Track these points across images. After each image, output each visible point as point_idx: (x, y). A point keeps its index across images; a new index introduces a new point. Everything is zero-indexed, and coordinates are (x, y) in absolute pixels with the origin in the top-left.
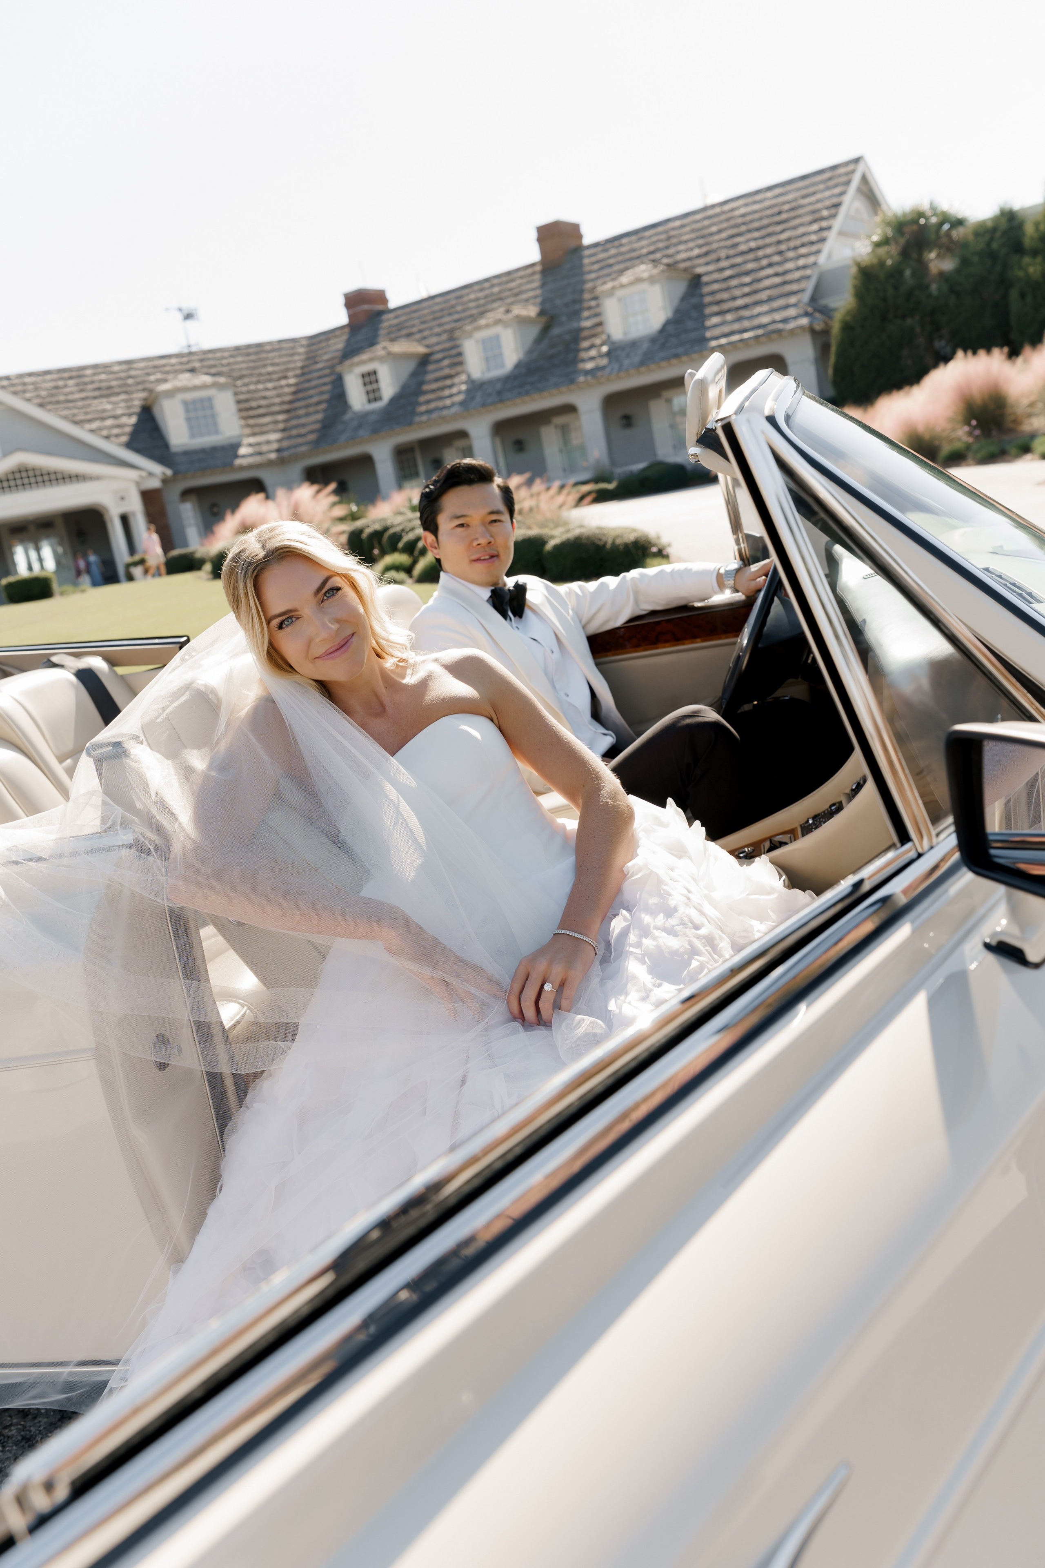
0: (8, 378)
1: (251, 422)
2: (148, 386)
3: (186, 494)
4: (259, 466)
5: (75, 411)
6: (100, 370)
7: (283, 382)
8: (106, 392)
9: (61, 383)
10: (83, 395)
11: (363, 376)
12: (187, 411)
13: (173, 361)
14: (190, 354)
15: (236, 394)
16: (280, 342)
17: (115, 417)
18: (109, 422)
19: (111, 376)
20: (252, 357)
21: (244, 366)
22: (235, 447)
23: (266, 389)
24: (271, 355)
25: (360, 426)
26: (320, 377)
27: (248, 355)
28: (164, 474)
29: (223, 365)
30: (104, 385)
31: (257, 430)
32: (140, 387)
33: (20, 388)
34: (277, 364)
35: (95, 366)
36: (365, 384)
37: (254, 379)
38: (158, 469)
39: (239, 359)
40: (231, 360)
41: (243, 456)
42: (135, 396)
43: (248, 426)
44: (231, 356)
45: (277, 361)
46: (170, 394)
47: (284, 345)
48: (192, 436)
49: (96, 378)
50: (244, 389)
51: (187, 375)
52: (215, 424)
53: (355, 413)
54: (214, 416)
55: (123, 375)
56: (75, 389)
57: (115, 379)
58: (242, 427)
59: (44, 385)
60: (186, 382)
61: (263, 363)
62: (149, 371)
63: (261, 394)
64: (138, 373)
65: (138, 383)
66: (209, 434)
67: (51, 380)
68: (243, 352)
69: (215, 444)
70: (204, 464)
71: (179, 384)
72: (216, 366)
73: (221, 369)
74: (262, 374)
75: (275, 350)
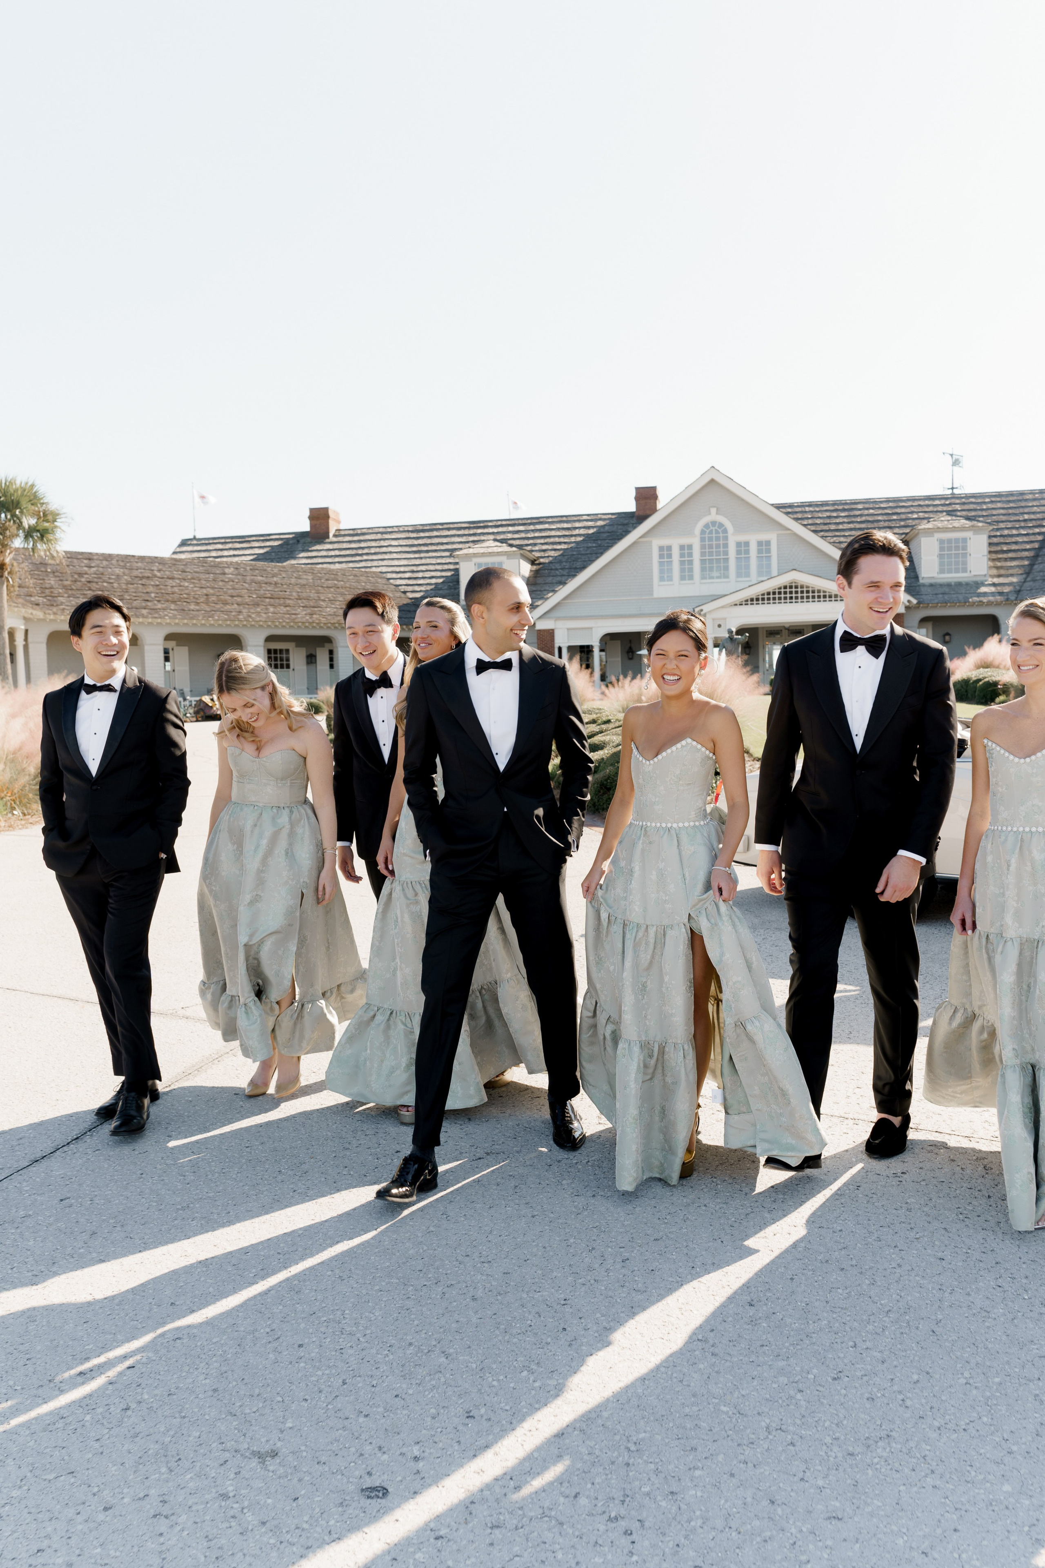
0: (791, 506)
1: (1000, 564)
2: (910, 522)
4: (998, 604)
6: (871, 506)
7: (1037, 530)
9: (835, 514)
10: (852, 526)
12: (942, 549)
13: (937, 502)
14: (954, 496)
15: (990, 537)
19: (880, 512)
20: (1012, 505)
21: (1002, 511)
22: (978, 584)
23: (1018, 535)
24: (1030, 503)
27: (1010, 502)
28: (909, 601)
29: (982, 510)
30: (870, 519)
31: (1002, 572)
32: (902, 523)
33: (800, 516)
34: (1034, 513)
35: (866, 501)
37: (1010, 525)
39: (999, 505)
40: (990, 506)
41: (985, 594)
43: (998, 568)
44: (992, 502)
45: (1035, 509)
46: (930, 532)
48: (941, 571)
49: (866, 512)
50: (998, 534)
51: (949, 518)
52: (965, 563)
54: (965, 555)
55: (889, 511)
56: (846, 520)
57: (882, 514)
58: (990, 568)
59: (820, 515)
60: (946, 522)
61: (1021, 510)
62: (912, 509)
63: (1014, 540)
64: (903, 510)
65: (901, 520)
66: (957, 571)
67: (826, 511)
68: (1003, 499)
69: (960, 580)
70: (946, 597)
71: (940, 525)
72: (975, 510)
73: (980, 513)
74: (1019, 521)
75: (1035, 500)
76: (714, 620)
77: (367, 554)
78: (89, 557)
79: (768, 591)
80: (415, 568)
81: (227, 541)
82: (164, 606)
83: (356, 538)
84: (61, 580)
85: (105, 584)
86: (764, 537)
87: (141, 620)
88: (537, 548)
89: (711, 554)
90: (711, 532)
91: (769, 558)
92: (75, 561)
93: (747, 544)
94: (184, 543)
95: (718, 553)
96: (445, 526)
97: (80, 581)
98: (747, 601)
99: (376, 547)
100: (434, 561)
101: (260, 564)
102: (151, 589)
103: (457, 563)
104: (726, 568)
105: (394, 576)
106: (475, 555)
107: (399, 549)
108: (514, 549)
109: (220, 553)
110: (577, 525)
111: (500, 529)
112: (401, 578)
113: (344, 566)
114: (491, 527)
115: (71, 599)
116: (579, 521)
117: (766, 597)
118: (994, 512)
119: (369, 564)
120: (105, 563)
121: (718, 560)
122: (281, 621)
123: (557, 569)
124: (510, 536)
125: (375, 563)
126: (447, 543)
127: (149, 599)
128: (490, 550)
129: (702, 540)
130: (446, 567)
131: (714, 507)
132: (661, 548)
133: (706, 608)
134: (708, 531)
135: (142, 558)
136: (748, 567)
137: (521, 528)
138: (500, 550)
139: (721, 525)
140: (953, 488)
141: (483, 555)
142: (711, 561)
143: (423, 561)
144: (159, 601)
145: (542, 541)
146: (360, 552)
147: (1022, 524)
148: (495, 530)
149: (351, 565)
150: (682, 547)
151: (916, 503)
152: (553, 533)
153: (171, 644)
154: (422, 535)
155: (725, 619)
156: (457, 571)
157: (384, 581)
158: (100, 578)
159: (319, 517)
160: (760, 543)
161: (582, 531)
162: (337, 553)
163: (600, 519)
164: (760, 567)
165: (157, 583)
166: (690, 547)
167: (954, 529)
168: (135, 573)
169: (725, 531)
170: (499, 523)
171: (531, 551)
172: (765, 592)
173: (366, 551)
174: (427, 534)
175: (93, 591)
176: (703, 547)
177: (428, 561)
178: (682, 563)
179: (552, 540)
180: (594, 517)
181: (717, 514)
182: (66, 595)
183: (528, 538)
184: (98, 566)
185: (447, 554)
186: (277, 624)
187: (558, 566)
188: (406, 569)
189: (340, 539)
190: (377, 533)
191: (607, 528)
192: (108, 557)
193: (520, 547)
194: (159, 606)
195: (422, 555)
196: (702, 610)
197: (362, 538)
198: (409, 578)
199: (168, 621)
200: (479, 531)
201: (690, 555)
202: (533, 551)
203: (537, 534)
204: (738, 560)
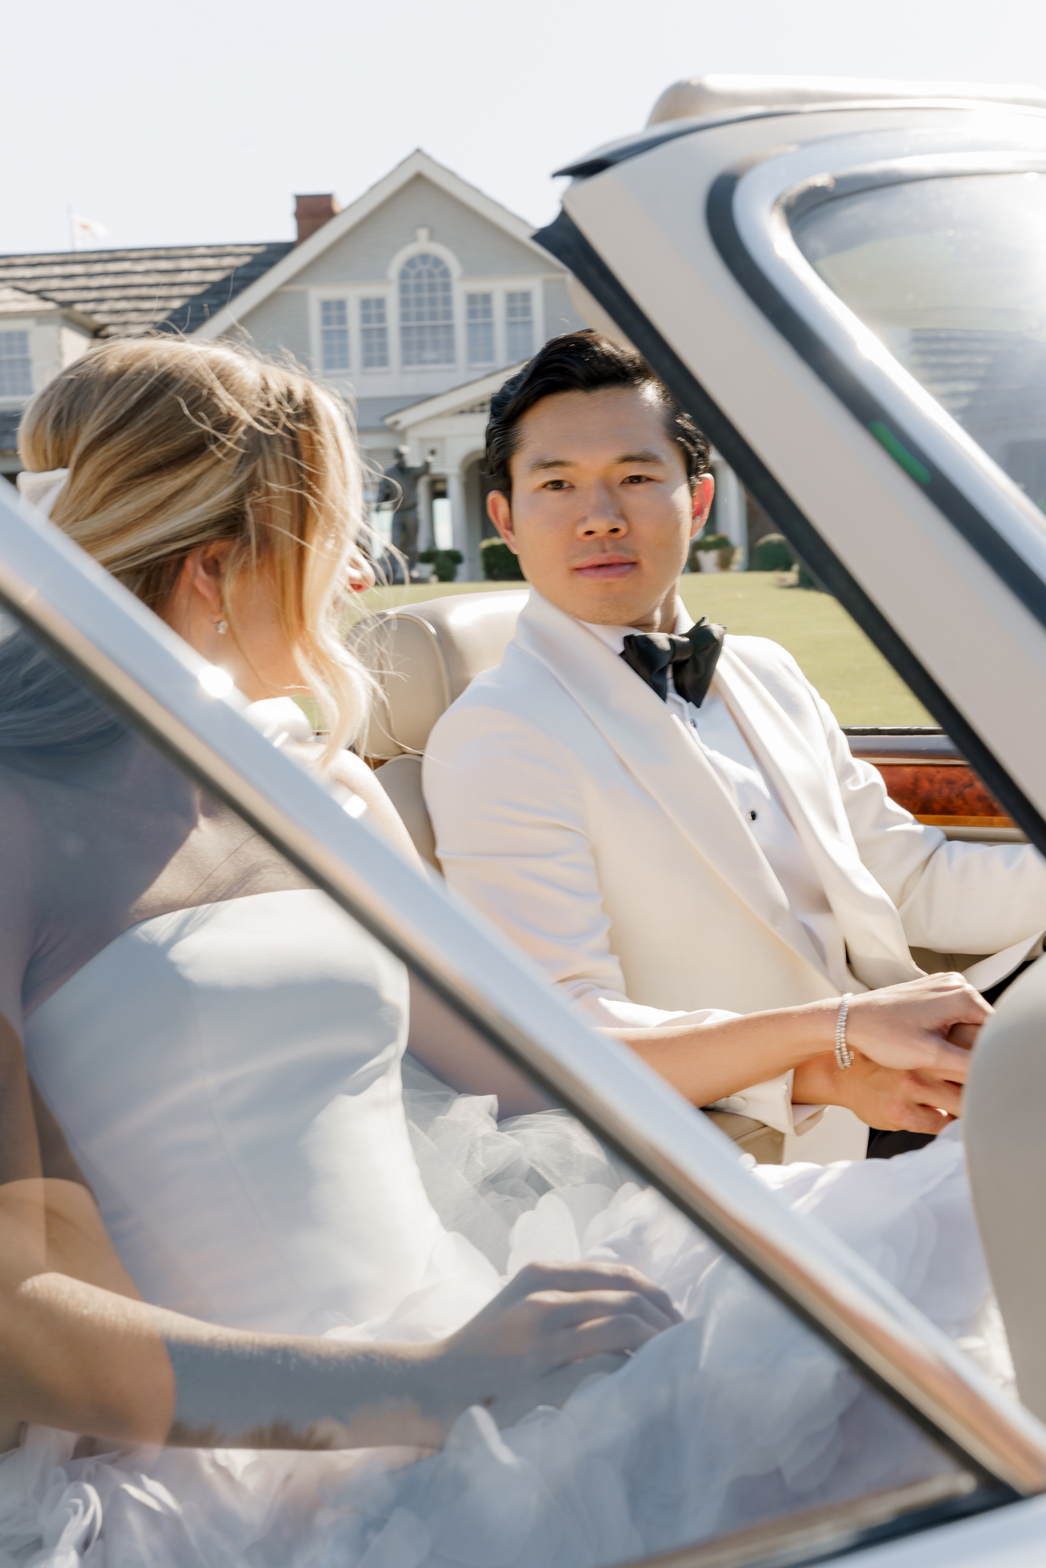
76: (422, 441)
86: (518, 284)
88: (105, 307)
89: (420, 317)
90: (419, 275)
91: (528, 325)
93: (487, 298)
95: (433, 316)
98: (482, 404)
104: (450, 344)
108: (50, 306)
110: (185, 264)
111: (39, 271)
114: (21, 266)
116: (190, 257)
121: (434, 329)
124: (55, 283)
129: (404, 289)
131: (422, 226)
132: (326, 305)
133: (406, 418)
134: (413, 272)
136: (489, 341)
137: (79, 269)
138: (23, 308)
139: (438, 262)
142: (420, 329)
145: (115, 294)
148: (28, 273)
150: (365, 304)
152: (138, 279)
155: (441, 440)
160: (511, 297)
161: (194, 277)
164: (512, 342)
166: (380, 303)
169: (446, 273)
170: (36, 259)
171: (88, 312)
176: (404, 303)
178: (366, 333)
179: (135, 292)
180: (219, 252)
181: (432, 237)
183: (89, 289)
196: (397, 423)
201: (381, 318)
202: (94, 312)
203: (107, 281)
204: (471, 327)
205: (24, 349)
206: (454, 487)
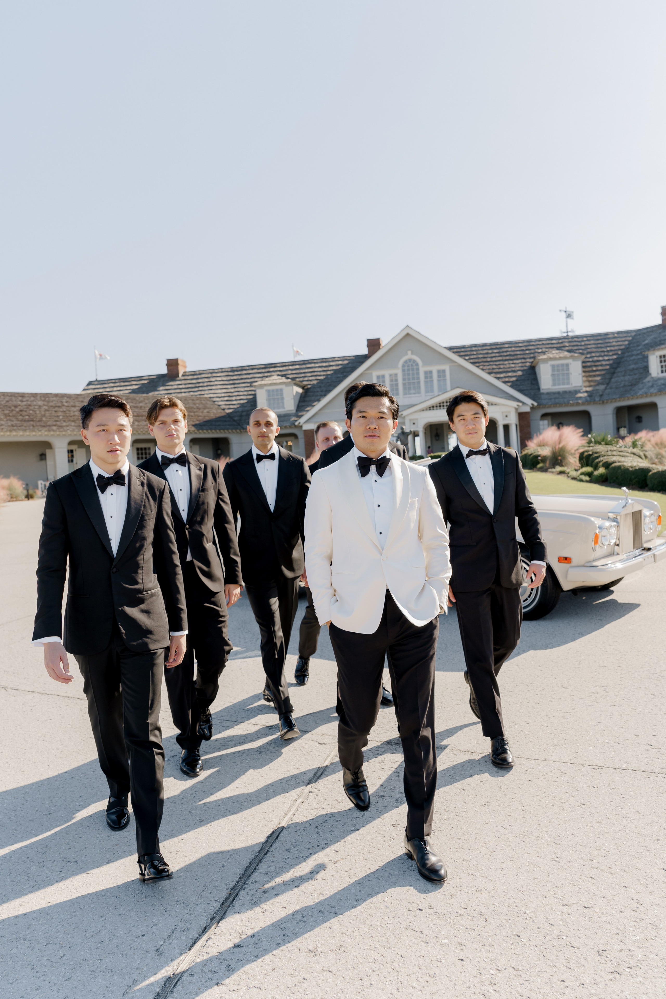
0: (464, 347)
1: (590, 379)
2: (536, 355)
3: (544, 416)
4: (589, 404)
5: (494, 367)
6: (513, 345)
8: (513, 357)
9: (490, 351)
10: (500, 358)
11: (661, 357)
12: (553, 371)
13: (554, 342)
14: (567, 337)
15: (583, 362)
16: (619, 333)
17: (514, 371)
18: (510, 374)
19: (518, 349)
20: (600, 342)
21: (594, 346)
22: (577, 392)
23: (603, 360)
24: (611, 340)
25: (652, 386)
26: (637, 355)
27: (598, 340)
28: (532, 404)
29: (581, 345)
30: (513, 353)
31: (592, 384)
32: (532, 355)
33: (469, 353)
34: (612, 346)
35: (510, 343)
36: (661, 362)
37: (598, 354)
38: (529, 402)
39: (592, 342)
40: (587, 343)
41: (580, 398)
42: (528, 360)
43: (588, 381)
44: (588, 340)
45: (614, 344)
46: (546, 361)
47: (621, 335)
48: (554, 384)
49: (510, 349)
50: (591, 360)
51: (558, 351)
52: (568, 379)
53: (652, 378)
54: (568, 374)
55: (524, 348)
56: (497, 355)
57: (520, 350)
58: (584, 381)
59: (481, 352)
60: (555, 355)
61: (606, 345)
62: (539, 346)
63: (600, 363)
64: (533, 347)
65: (531, 353)
66: (564, 384)
67: (486, 349)
68: (595, 338)
69: (566, 390)
70: (557, 401)
71: (551, 356)
72: (577, 346)
73: (580, 347)
74: (604, 351)
75: (614, 338)
76: (410, 420)
77: (202, 386)
78: (23, 395)
79: (443, 401)
80: (230, 394)
81: (117, 381)
82: (67, 424)
83: (195, 377)
84: (3, 410)
85: (31, 412)
86: (441, 367)
87: (52, 433)
88: (306, 379)
89: (409, 379)
90: (408, 366)
91: (445, 380)
92: (13, 398)
93: (431, 372)
94: (90, 383)
95: (413, 379)
96: (251, 367)
97: (15, 411)
98: (430, 407)
99: (207, 382)
100: (242, 389)
101: (133, 395)
102: (60, 414)
103: (255, 391)
104: (419, 388)
105: (218, 399)
106: (266, 385)
107: (222, 383)
108: (289, 380)
109: (111, 389)
110: (332, 364)
111: (284, 368)
112: (222, 401)
113: (187, 394)
114: (279, 367)
115: (9, 422)
116: (333, 361)
117: (442, 405)
118: (589, 346)
119: (203, 393)
120: (32, 398)
121: (414, 383)
122: (142, 430)
123: (318, 392)
124: (290, 372)
125: (207, 392)
126: (251, 378)
127: (58, 419)
128: (275, 382)
129: (403, 370)
130: (250, 393)
131: (409, 350)
132: (378, 377)
134: (406, 365)
135: (56, 395)
136: (432, 386)
137: (297, 367)
138: (281, 381)
139: (415, 361)
140: (567, 332)
141: (270, 385)
142: (409, 384)
143: (236, 390)
144: (64, 421)
145: (309, 374)
146: (197, 385)
147: (606, 353)
148: (281, 369)
149: (192, 393)
151: (540, 343)
152: (316, 369)
153: (73, 447)
154: (236, 373)
155: (417, 419)
156: (255, 395)
157: (211, 403)
158: (28, 408)
159: (173, 364)
160: (439, 372)
161: (334, 368)
162: (183, 386)
163: (346, 360)
164: (439, 386)
165: (65, 410)
166: (396, 375)
167: (560, 358)
168: (51, 404)
169: (417, 365)
170: (284, 364)
171: (301, 381)
172: (441, 402)
173: (201, 385)
174: (239, 373)
175: (23, 416)
176: (404, 375)
177: (239, 389)
179: (316, 374)
180: (342, 359)
181: (412, 354)
182: (5, 420)
183: (301, 373)
184: (27, 401)
185: (249, 385)
186: (139, 432)
187: (318, 390)
188: (226, 395)
189: (186, 377)
190: (208, 373)
191: (350, 365)
192: (35, 395)
193: (293, 379)
194: (64, 424)
195: (236, 386)
196: (402, 414)
197: (199, 376)
198: (227, 401)
199: (69, 433)
200: (272, 369)
201: (396, 380)
202: (303, 381)
203: (306, 370)
204: (426, 382)
205: (282, 394)
206: (421, 434)
